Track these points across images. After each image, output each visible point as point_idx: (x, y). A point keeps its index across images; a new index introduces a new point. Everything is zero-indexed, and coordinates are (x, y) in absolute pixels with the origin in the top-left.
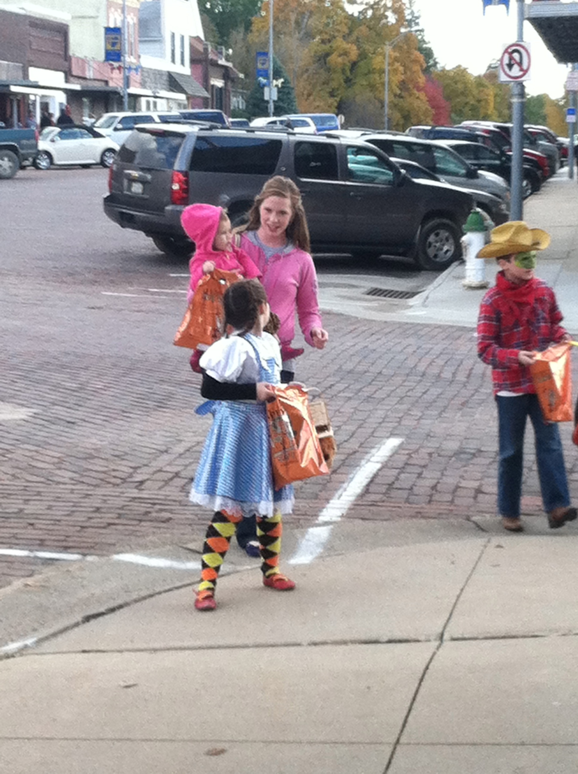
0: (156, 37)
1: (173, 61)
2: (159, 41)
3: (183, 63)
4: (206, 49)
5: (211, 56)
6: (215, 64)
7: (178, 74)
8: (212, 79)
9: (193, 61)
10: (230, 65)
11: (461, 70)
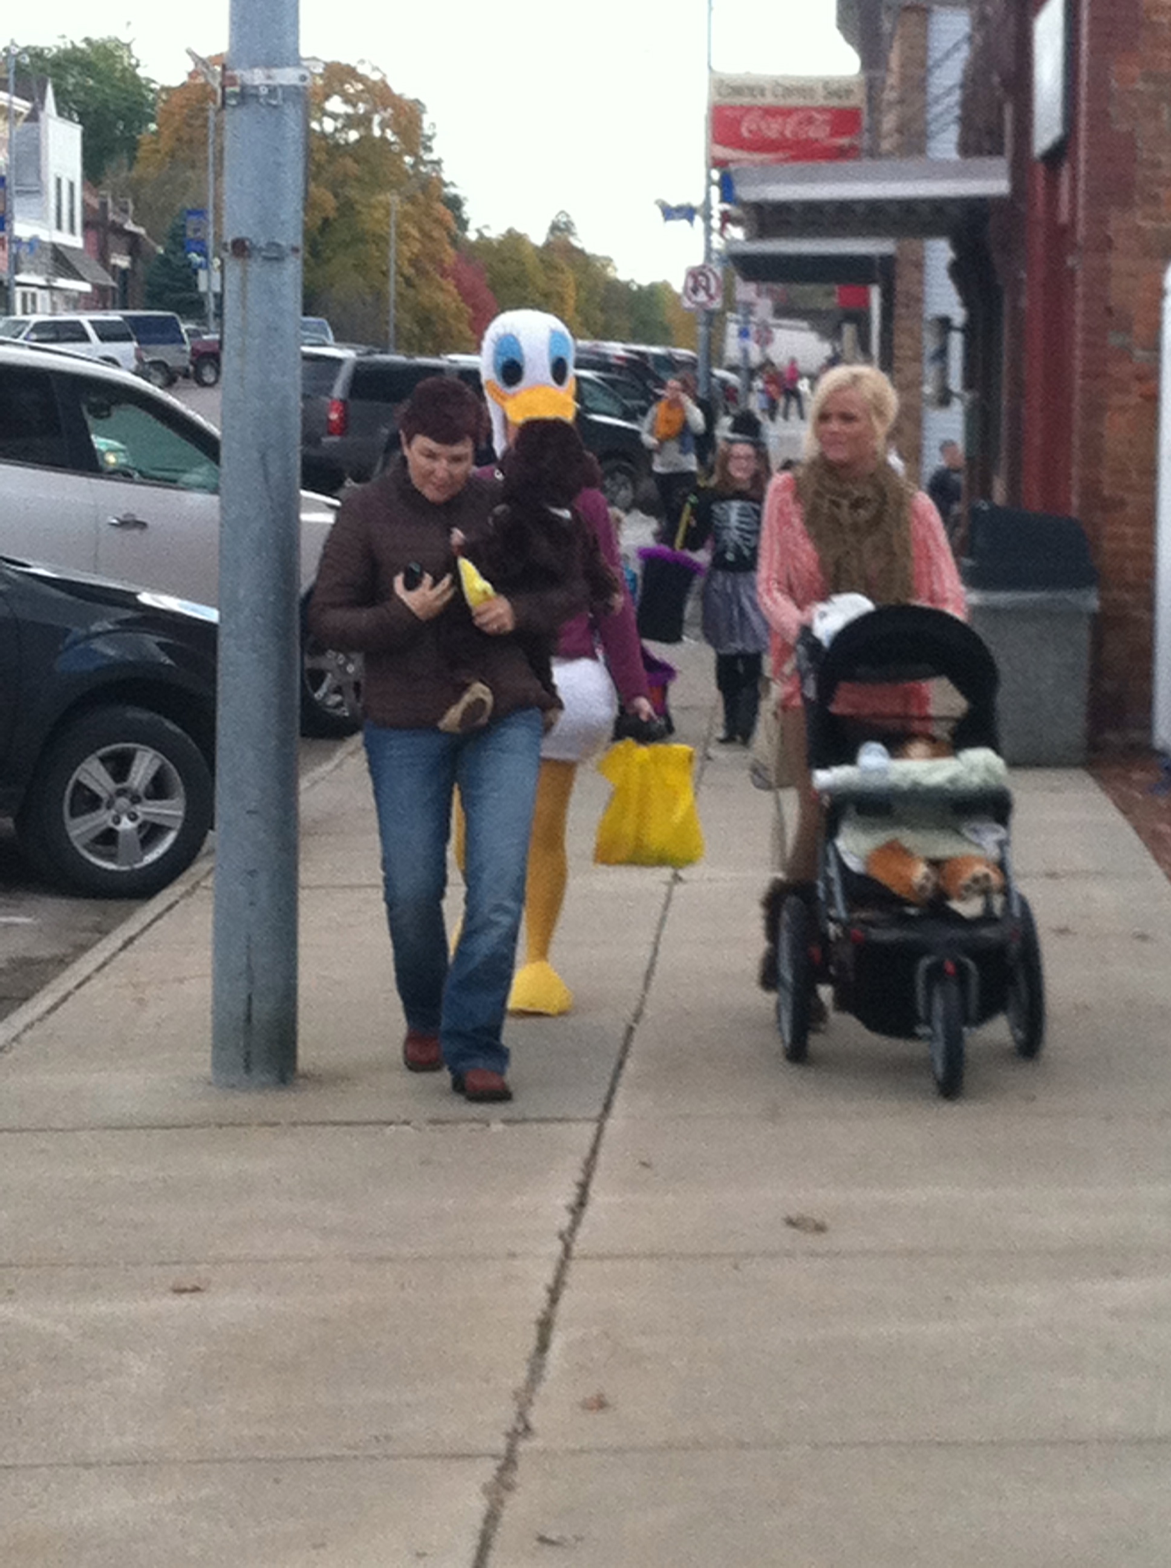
0: (31, 185)
1: (59, 227)
2: (38, 192)
3: (72, 230)
4: (104, 205)
5: (111, 216)
6: (119, 230)
7: (65, 247)
8: (115, 255)
9: (86, 225)
10: (141, 231)
11: (514, 239)
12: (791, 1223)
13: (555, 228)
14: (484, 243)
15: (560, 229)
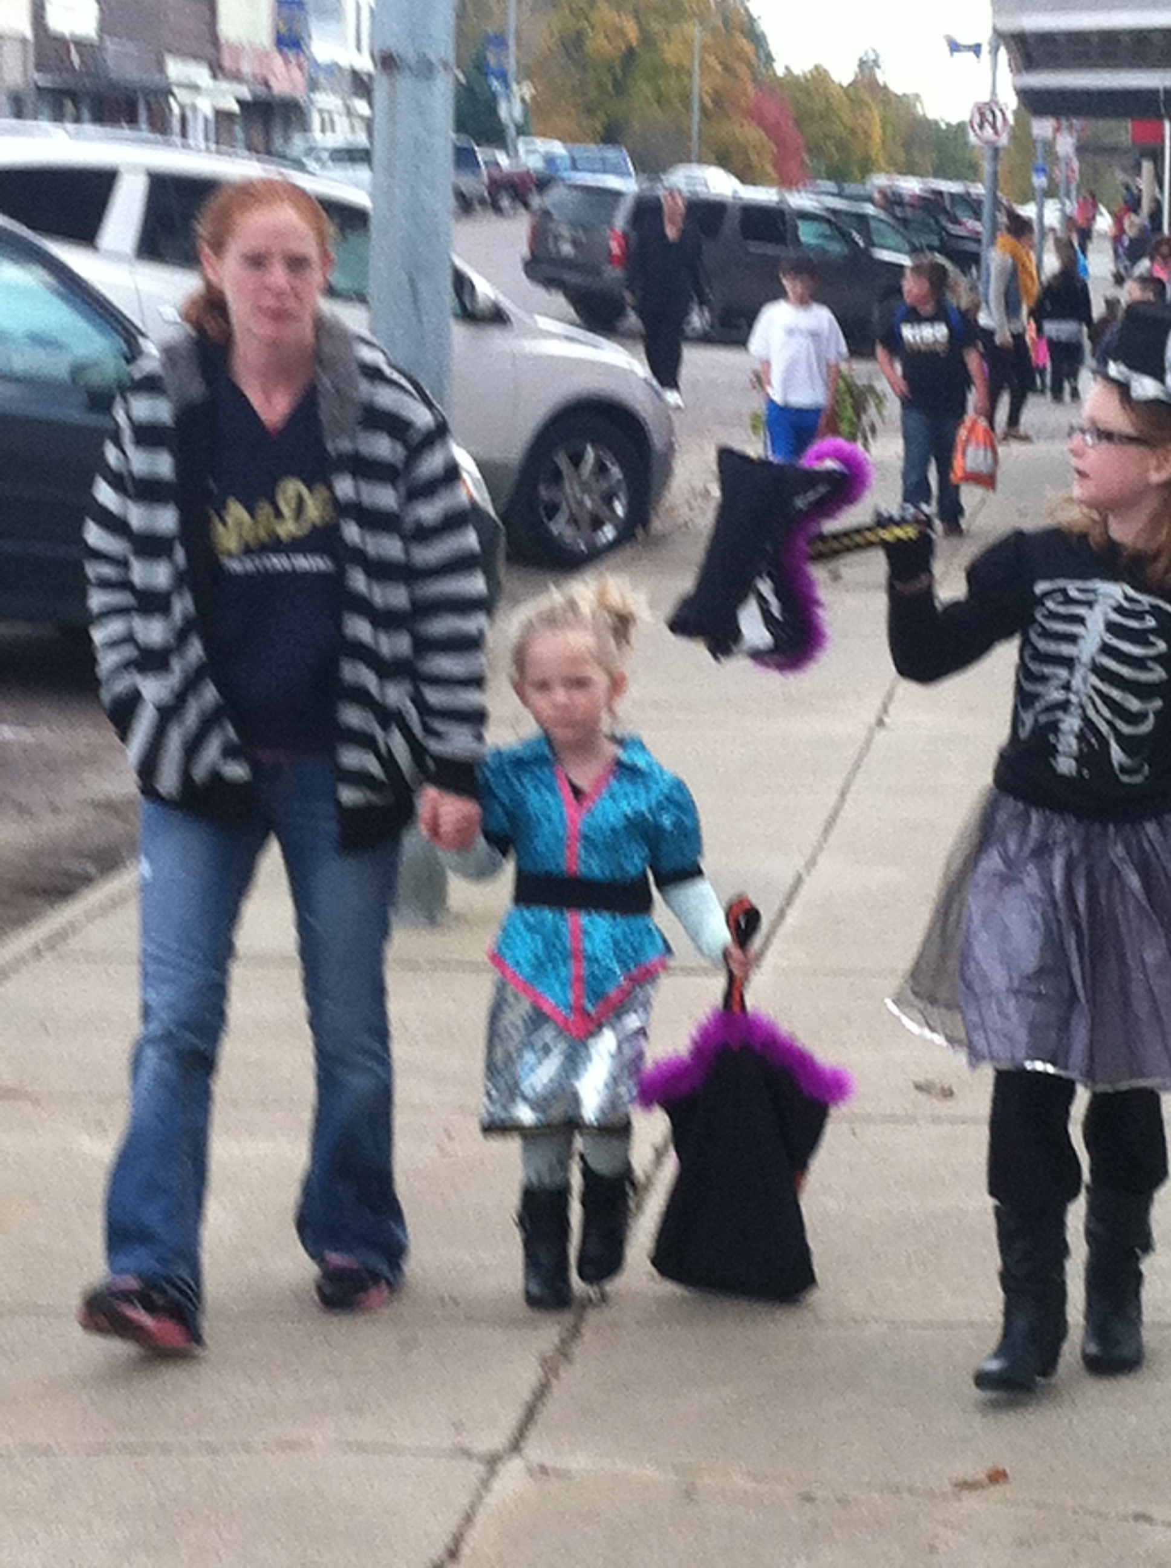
1: (359, 50)
2: (336, 14)
7: (365, 72)
11: (820, 75)
12: (919, 1087)
13: (862, 63)
14: (791, 81)
15: (868, 67)
